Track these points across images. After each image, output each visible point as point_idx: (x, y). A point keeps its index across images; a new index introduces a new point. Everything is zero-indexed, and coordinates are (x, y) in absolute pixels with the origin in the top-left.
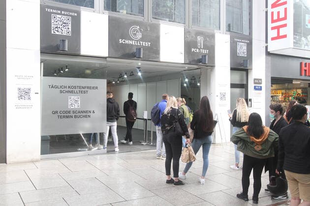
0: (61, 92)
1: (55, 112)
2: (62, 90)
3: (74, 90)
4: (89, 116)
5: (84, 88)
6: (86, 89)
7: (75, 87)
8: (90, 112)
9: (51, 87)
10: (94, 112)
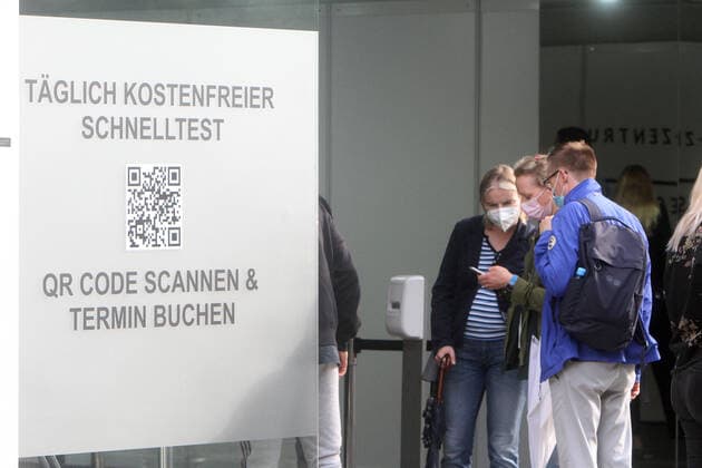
0: (90, 129)
1: (57, 285)
2: (95, 111)
3: (151, 111)
4: (229, 314)
5: (202, 96)
6: (213, 111)
7: (157, 94)
8: (233, 280)
9: (37, 88)
10: (252, 284)
